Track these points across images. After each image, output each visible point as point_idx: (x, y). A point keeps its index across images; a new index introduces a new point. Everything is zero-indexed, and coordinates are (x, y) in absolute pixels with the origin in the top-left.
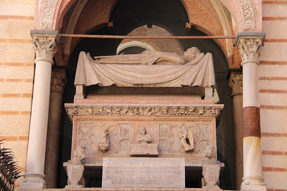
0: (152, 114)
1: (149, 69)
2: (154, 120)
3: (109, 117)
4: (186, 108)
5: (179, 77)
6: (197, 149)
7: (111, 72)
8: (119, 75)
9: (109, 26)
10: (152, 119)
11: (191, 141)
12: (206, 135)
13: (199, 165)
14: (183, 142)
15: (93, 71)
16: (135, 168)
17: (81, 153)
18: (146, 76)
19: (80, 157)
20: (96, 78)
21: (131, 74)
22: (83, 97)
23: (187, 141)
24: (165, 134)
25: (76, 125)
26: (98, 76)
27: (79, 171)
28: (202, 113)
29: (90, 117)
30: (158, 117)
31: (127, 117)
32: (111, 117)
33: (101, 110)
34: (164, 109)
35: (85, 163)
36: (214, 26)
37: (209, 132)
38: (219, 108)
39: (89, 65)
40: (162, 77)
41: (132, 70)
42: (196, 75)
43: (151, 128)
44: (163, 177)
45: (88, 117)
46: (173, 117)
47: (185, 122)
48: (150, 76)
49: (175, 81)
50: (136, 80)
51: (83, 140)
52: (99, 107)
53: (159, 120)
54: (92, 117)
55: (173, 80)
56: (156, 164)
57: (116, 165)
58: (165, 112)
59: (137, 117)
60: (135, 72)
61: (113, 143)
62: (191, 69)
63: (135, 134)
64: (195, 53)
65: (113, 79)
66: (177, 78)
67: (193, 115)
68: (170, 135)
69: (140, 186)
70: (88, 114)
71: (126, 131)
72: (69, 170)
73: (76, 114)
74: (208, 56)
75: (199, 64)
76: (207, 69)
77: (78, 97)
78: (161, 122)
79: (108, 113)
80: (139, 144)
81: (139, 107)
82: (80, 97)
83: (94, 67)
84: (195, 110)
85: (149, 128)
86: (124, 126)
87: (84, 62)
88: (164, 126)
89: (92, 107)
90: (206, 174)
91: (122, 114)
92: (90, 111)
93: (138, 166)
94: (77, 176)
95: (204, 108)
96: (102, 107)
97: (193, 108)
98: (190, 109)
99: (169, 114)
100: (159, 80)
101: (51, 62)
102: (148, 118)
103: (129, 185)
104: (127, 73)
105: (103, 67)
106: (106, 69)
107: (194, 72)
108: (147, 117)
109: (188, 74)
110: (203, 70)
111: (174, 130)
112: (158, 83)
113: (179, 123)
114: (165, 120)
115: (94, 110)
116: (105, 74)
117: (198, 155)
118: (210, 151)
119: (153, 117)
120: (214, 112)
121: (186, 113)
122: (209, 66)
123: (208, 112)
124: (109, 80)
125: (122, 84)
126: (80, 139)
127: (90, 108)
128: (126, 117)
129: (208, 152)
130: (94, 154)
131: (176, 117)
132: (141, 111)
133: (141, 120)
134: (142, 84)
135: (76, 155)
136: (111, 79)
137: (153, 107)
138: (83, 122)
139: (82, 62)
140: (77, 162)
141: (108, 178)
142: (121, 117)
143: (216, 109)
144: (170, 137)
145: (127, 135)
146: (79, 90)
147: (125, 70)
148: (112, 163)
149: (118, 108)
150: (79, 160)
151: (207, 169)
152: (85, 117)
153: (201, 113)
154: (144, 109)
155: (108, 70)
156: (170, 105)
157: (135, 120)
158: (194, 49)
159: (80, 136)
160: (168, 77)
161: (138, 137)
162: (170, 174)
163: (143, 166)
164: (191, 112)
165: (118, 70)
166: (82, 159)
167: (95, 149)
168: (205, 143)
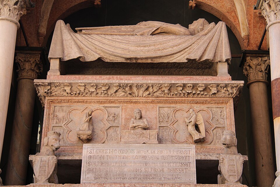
0: (149, 94)
1: (145, 41)
2: (152, 102)
3: (94, 98)
4: (194, 86)
5: (184, 49)
6: (210, 139)
7: (97, 43)
8: (106, 47)
9: (95, 4)
10: (149, 101)
11: (202, 128)
12: (221, 121)
13: (214, 158)
14: (191, 129)
15: (73, 43)
16: (127, 158)
17: (54, 140)
18: (142, 48)
19: (52, 146)
20: (77, 50)
21: (122, 46)
22: (59, 73)
23: (197, 127)
24: (166, 120)
25: (49, 108)
26: (80, 48)
27: (50, 164)
28: (216, 92)
29: (67, 98)
30: (158, 99)
31: (117, 98)
32: (96, 98)
33: (82, 89)
34: (166, 87)
35: (59, 155)
36: (224, 3)
37: (225, 117)
38: (237, 86)
39: (69, 35)
40: (163, 50)
41: (123, 41)
42: (206, 48)
43: (148, 112)
44: (166, 169)
45: (65, 98)
46: (177, 99)
47: (193, 105)
48: (146, 48)
49: (179, 54)
50: (128, 54)
51: (58, 128)
52: (80, 84)
53: (158, 103)
54: (70, 98)
55: (176, 53)
56: (156, 152)
57: (100, 154)
58: (166, 91)
59: (129, 98)
60: (127, 43)
61: (98, 131)
62: (199, 41)
63: (127, 120)
64: (203, 25)
65: (99, 52)
66: (182, 51)
67: (203, 96)
68: (173, 121)
69: (134, 181)
70: (65, 94)
71: (115, 117)
72: (36, 162)
73: (49, 94)
74: (221, 25)
75: (210, 34)
76: (220, 40)
77: (52, 74)
78: (161, 105)
79: (92, 92)
80: (132, 131)
81: (133, 84)
82: (55, 74)
83: (74, 37)
84: (206, 88)
85: (146, 112)
86: (113, 110)
87: (61, 32)
88: (166, 110)
89: (71, 85)
90: (224, 168)
91: (110, 94)
92: (68, 89)
93: (131, 154)
94: (47, 170)
95: (218, 85)
96: (83, 84)
97: (203, 85)
98: (199, 87)
99: (172, 94)
100: (159, 54)
101: (16, 24)
102: (144, 100)
103: (118, 180)
104: (117, 45)
105: (86, 37)
106: (90, 40)
107: (204, 43)
108: (142, 98)
109: (195, 46)
110: (214, 41)
111: (178, 114)
112: (156, 57)
113: (185, 106)
114: (166, 102)
115: (73, 88)
116: (88, 46)
117: (212, 146)
118: (228, 137)
119: (151, 98)
120: (230, 91)
121: (194, 92)
122: (222, 37)
123: (223, 91)
124: (93, 53)
125: (111, 58)
126: (54, 126)
127: (68, 86)
128: (115, 98)
129: (225, 139)
130: (73, 145)
131: (181, 99)
132: (135, 89)
133: (136, 103)
134: (136, 59)
135: (46, 143)
136: (96, 52)
137: (151, 85)
138: (58, 105)
139: (59, 32)
140: (48, 153)
141: (89, 171)
142: (109, 98)
143: (233, 87)
144: (174, 123)
145: (116, 121)
146: (54, 65)
147: (114, 41)
148: (95, 151)
149: (104, 85)
150: (51, 150)
151: (226, 161)
152: (61, 98)
153: (213, 92)
154: (139, 87)
155: (93, 41)
156: (173, 82)
157: (127, 102)
158: (201, 21)
159: (53, 123)
160: (170, 49)
161: (131, 122)
162: (174, 165)
163: (138, 155)
164: (201, 91)
165: (106, 41)
166: (54, 149)
167: (73, 138)
168: (220, 130)
